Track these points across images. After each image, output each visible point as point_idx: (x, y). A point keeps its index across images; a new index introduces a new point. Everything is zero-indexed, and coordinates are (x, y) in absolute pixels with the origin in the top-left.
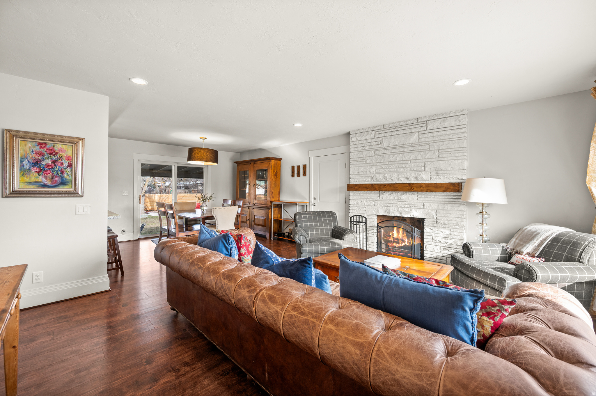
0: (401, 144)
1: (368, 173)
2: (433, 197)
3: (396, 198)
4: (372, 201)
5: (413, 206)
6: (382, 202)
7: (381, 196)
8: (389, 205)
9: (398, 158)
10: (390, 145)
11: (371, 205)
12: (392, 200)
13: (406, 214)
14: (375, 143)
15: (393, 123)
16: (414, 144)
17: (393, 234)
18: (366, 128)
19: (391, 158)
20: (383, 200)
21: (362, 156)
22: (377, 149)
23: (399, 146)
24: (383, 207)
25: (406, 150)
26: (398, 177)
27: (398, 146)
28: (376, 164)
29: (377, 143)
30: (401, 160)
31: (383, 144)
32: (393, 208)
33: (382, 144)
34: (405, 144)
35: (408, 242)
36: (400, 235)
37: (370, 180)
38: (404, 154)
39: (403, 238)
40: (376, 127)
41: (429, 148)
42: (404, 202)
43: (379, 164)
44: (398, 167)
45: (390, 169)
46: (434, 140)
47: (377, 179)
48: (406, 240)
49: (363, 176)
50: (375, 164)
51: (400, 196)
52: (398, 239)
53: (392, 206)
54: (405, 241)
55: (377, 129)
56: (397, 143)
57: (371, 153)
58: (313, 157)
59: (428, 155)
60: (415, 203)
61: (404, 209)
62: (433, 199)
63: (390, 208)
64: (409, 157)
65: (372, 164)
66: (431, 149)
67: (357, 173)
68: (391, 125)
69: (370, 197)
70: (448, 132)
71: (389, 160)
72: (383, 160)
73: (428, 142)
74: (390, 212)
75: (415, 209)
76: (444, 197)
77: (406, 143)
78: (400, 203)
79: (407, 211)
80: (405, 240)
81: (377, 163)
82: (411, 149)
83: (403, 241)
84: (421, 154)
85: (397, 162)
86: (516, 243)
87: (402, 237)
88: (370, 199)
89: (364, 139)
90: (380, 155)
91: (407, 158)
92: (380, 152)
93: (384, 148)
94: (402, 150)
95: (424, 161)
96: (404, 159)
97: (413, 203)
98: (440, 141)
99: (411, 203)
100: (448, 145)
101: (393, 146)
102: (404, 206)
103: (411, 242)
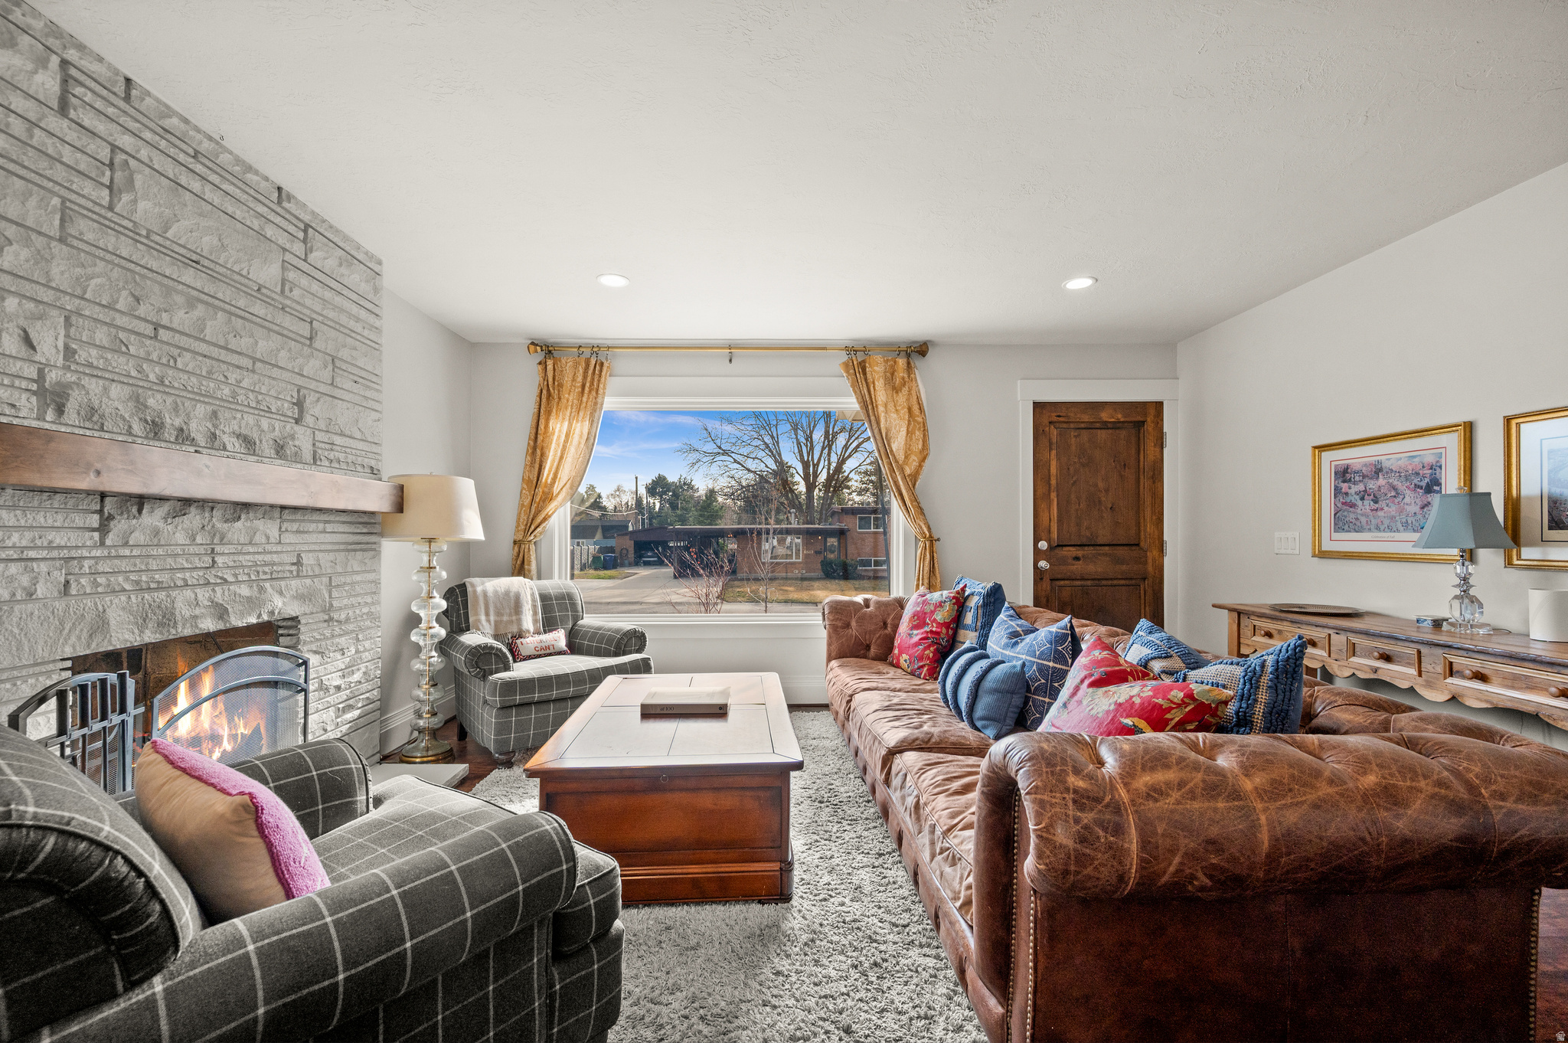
0: (221, 261)
2: (321, 526)
3: (199, 540)
4: (43, 567)
5: (266, 569)
6: (124, 565)
8: (164, 577)
9: (209, 323)
10: (169, 235)
11: (40, 593)
12: (179, 550)
13: (242, 615)
14: (68, 155)
15: (186, 121)
16: (269, 293)
19: (181, 313)
20: (127, 552)
22: (82, 201)
23: (212, 266)
24: (133, 597)
25: (241, 303)
26: (215, 426)
27: (206, 263)
28: (77, 301)
29: (83, 163)
30: (222, 343)
31: (135, 201)
32: (188, 593)
33: (126, 198)
34: (236, 268)
38: (233, 318)
39: (215, 727)
40: (81, 47)
41: (311, 339)
42: (236, 558)
43: (101, 317)
44: (210, 372)
45: (170, 372)
46: (324, 313)
47: (93, 410)
50: (70, 304)
51: (226, 525)
53: (180, 583)
55: (84, 64)
56: (207, 243)
57: (32, 202)
59: (312, 362)
60: (275, 558)
61: (238, 591)
62: (322, 538)
63: (174, 594)
64: (251, 340)
65: (47, 296)
66: (318, 343)
68: (175, 121)
69: (28, 535)
70: (355, 309)
71: (165, 319)
72: (130, 299)
73: (307, 312)
74: (178, 618)
75: (274, 583)
77: (244, 273)
78: (220, 560)
79: (249, 599)
80: (221, 732)
81: (82, 298)
82: (259, 309)
84: (290, 350)
85: (203, 348)
86: (493, 623)
87: (213, 723)
88: (32, 554)
90: (108, 257)
91: (244, 343)
92: (110, 241)
93: (130, 225)
94: (224, 293)
95: (299, 381)
96: (233, 344)
97: (268, 558)
98: (337, 327)
99: (260, 557)
100: (354, 353)
101: (184, 247)
102: (235, 575)
103: (239, 732)
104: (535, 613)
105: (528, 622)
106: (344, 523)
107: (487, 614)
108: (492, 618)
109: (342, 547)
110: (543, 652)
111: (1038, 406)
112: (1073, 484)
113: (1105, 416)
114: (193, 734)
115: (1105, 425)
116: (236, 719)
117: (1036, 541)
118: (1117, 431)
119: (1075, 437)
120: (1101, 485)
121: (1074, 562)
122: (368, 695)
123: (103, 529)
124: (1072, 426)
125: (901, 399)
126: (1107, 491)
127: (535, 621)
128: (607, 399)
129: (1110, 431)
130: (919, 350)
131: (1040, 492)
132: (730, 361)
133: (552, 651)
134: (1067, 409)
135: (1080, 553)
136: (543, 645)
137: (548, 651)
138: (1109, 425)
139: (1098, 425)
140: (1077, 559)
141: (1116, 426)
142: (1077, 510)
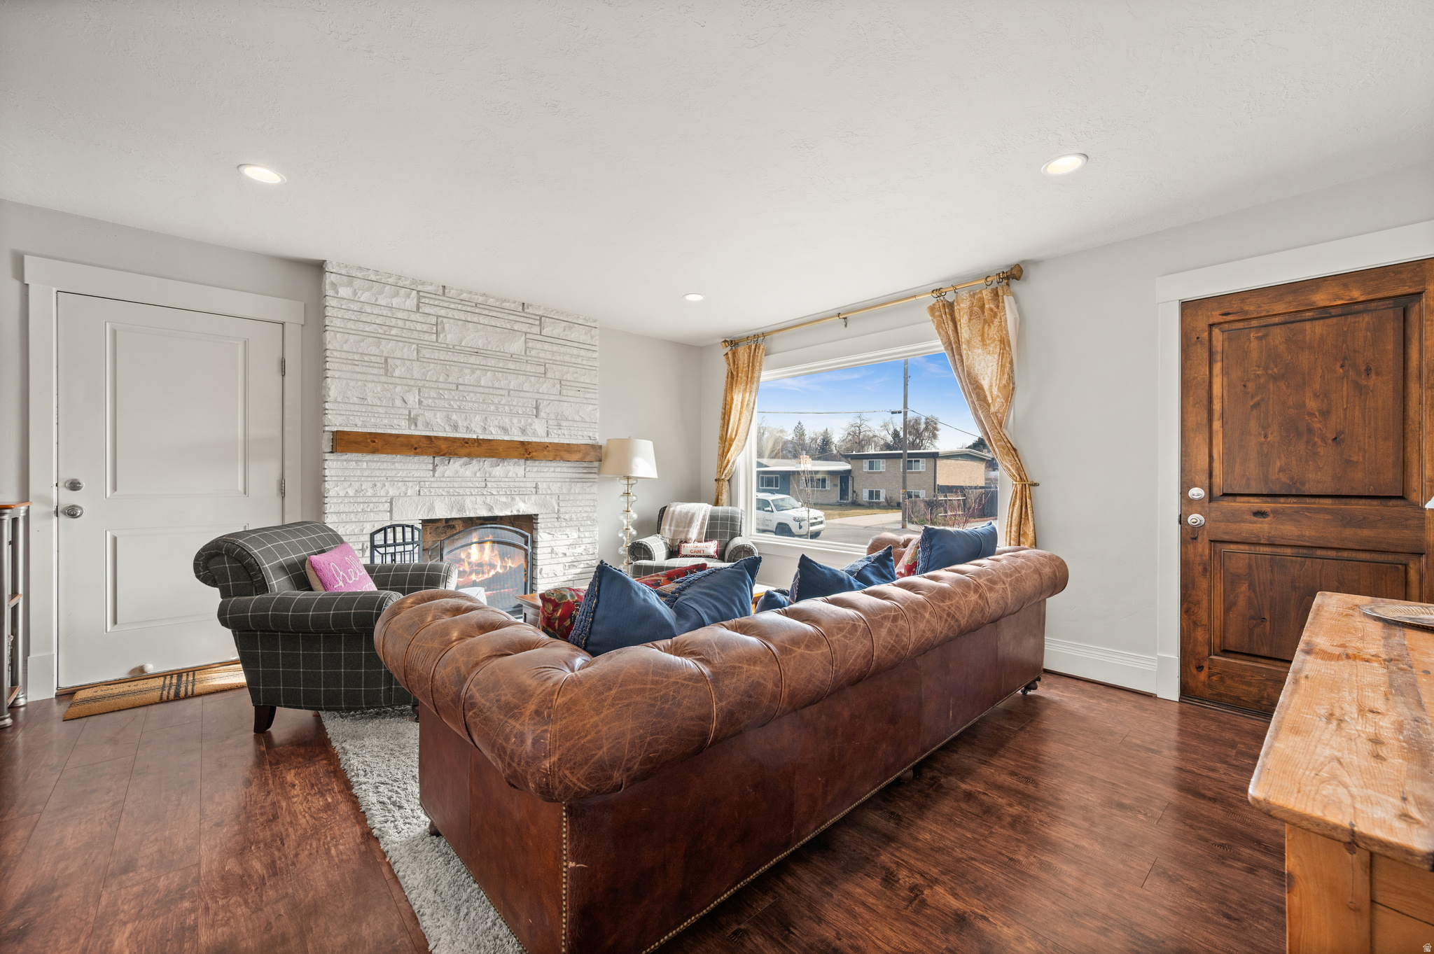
0: (489, 349)
1: (399, 403)
2: (552, 469)
3: (478, 475)
4: (411, 484)
5: (516, 490)
6: (442, 485)
7: (440, 469)
8: (461, 491)
9: (483, 379)
10: (463, 344)
11: (409, 494)
12: (468, 479)
13: (502, 510)
14: (419, 327)
15: (470, 293)
16: (517, 357)
17: (469, 555)
18: (390, 275)
19: (468, 377)
20: (444, 479)
21: (374, 350)
22: (425, 343)
23: (485, 352)
24: (446, 498)
25: (501, 365)
26: (485, 424)
27: (482, 351)
28: (423, 382)
29: (425, 328)
30: (491, 385)
31: (446, 336)
32: (473, 498)
33: (442, 336)
34: (498, 350)
35: (501, 567)
36: (485, 556)
37: (404, 424)
38: (496, 373)
39: (492, 561)
40: (423, 283)
41: (545, 373)
42: (498, 483)
43: (433, 386)
44: (484, 400)
45: (464, 403)
46: (554, 358)
47: (428, 424)
48: (499, 564)
49: (380, 410)
50: (420, 383)
51: (491, 469)
52: (480, 565)
53: (468, 493)
54: (496, 566)
55: (425, 289)
56: (480, 344)
57: (406, 349)
58: (54, 290)
59: (544, 386)
60: (521, 484)
61: (499, 499)
62: (553, 475)
63: (465, 497)
64: (507, 381)
65: (411, 383)
66: (549, 375)
67: (356, 400)
68: (465, 295)
69: (405, 473)
70: (576, 352)
71: (461, 381)
72: (445, 376)
73: (543, 360)
74: (466, 508)
75: (521, 496)
76: (571, 470)
77: (502, 350)
78: (489, 485)
79: (505, 503)
80: (496, 563)
81: (425, 380)
82: (511, 365)
83: (493, 566)
84: (530, 382)
85: (481, 390)
86: (672, 531)
87: (490, 559)
88: (407, 479)
89: (382, 301)
90: (436, 361)
91: (503, 384)
92: (436, 355)
93: (445, 346)
94: (492, 362)
95: (537, 396)
96: (497, 385)
97: (517, 484)
98: (563, 364)
99: (512, 484)
100: (575, 375)
101: (470, 347)
102: (498, 492)
103: (508, 565)
104: (702, 528)
105: (694, 533)
106: (568, 467)
107: (670, 526)
108: (673, 528)
109: (568, 480)
110: (695, 554)
111: (1188, 308)
112: (1253, 407)
113: (1321, 299)
114: (479, 562)
115: (1324, 313)
116: (506, 559)
117: (1185, 487)
118: (1350, 319)
119: (1259, 338)
120: (1312, 404)
121: (1255, 519)
122: (588, 562)
123: (434, 470)
124: (1254, 323)
125: (993, 332)
126: (1325, 414)
127: (700, 533)
128: (763, 373)
129: (1334, 320)
130: (1013, 274)
131: (1192, 420)
132: (846, 325)
133: (702, 554)
134: (1243, 301)
135: (1266, 506)
136: (697, 549)
137: (699, 554)
138: (1333, 311)
139: (1308, 315)
140: (1260, 514)
141: (1349, 309)
142: (1262, 444)
